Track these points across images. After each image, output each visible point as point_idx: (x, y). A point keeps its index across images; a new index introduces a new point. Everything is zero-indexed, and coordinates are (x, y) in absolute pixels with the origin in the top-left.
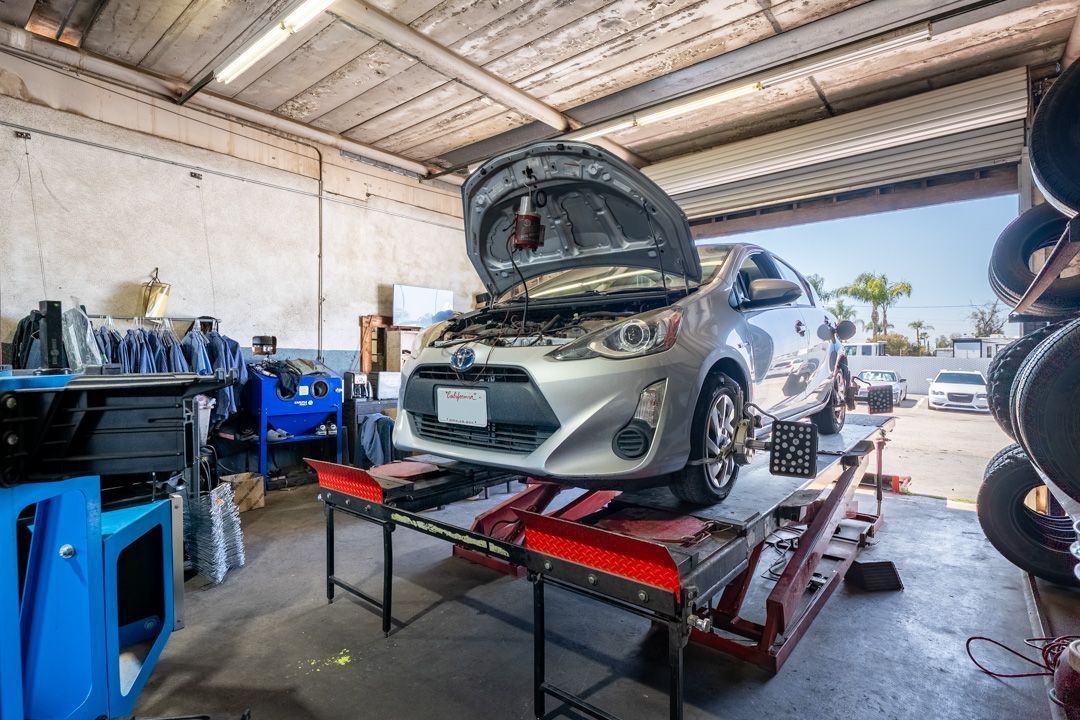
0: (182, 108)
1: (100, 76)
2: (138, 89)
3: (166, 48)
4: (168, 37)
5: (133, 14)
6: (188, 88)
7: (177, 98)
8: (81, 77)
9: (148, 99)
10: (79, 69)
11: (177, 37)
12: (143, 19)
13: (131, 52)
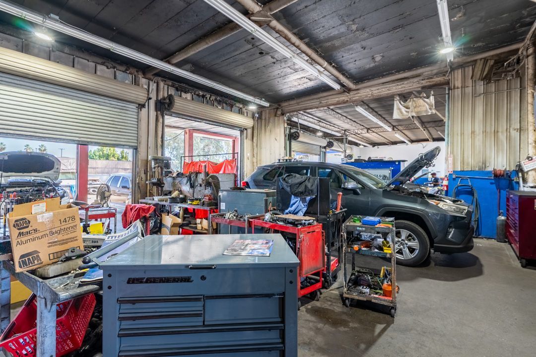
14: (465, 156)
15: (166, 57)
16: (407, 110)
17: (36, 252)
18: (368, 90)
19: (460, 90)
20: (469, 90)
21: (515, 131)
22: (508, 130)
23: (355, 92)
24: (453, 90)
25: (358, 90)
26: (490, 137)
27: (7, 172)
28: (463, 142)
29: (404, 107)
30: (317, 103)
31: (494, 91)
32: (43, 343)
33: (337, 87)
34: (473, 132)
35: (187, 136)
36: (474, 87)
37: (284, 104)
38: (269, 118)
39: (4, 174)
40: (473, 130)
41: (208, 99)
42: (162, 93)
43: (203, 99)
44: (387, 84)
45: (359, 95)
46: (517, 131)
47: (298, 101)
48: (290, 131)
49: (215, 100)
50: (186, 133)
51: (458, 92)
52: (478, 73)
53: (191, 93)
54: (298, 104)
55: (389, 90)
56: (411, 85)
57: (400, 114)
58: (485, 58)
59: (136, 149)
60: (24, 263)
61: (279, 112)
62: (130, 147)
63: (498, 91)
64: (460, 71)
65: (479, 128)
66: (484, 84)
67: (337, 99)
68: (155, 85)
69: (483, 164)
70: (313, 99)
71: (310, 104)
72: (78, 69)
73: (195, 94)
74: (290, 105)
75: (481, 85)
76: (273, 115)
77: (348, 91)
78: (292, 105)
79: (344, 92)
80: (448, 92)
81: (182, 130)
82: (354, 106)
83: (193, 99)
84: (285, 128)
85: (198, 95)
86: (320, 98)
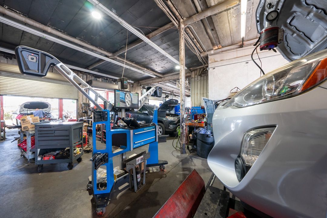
0: (243, 48)
1: (226, 51)
2: (233, 49)
3: (233, 37)
4: (232, 35)
5: (223, 35)
6: (242, 43)
7: (241, 46)
8: (223, 53)
9: (236, 50)
10: (222, 51)
11: (233, 34)
12: (225, 35)
13: (229, 42)
14: (195, 101)
15: (87, 67)
17: (27, 126)
18: (168, 77)
20: (196, 79)
22: (206, 93)
23: (164, 78)
25: (164, 77)
26: (202, 95)
27: (30, 109)
28: (194, 97)
29: (179, 84)
32: (28, 144)
33: (155, 77)
34: (197, 93)
35: (106, 94)
37: (141, 82)
38: (136, 87)
39: (29, 110)
41: (109, 80)
42: (88, 79)
43: (106, 80)
47: (145, 81)
49: (112, 80)
50: (105, 92)
51: (193, 79)
52: (198, 73)
53: (101, 78)
54: (146, 82)
55: (174, 78)
57: (178, 86)
58: (200, 68)
59: (77, 100)
60: (24, 129)
61: (139, 85)
62: (75, 99)
63: (204, 79)
64: (194, 72)
65: (199, 92)
67: (158, 80)
68: (86, 76)
70: (150, 80)
72: (54, 73)
75: (199, 77)
76: (137, 86)
77: (161, 78)
78: (143, 82)
79: (159, 78)
80: (191, 79)
81: (103, 92)
82: (166, 83)
83: (102, 81)
84: (141, 91)
85: (104, 79)
86: (152, 80)
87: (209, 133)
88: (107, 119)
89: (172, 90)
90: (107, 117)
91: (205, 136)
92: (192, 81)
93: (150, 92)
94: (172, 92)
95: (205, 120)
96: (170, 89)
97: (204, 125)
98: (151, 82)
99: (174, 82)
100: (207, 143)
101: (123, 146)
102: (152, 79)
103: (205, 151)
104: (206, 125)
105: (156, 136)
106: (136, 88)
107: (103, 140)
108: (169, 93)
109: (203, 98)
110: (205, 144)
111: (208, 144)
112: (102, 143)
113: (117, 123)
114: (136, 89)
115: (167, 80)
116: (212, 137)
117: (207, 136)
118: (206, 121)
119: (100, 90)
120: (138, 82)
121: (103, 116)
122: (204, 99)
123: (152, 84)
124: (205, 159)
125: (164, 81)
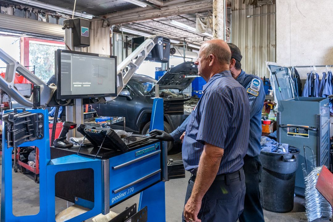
16: (205, 25)
18: (175, 7)
19: (238, 11)
20: (244, 12)
21: (273, 47)
22: (268, 46)
23: (166, 8)
24: (233, 11)
25: (167, 6)
26: (257, 52)
29: (203, 23)
30: (137, 16)
31: (260, 14)
33: (144, 5)
35: (23, 44)
36: (247, 10)
37: (109, 16)
38: (97, 29)
40: (246, 45)
41: (31, 12)
43: (25, 12)
44: (188, 3)
45: (169, 11)
46: (274, 47)
47: (121, 14)
48: (127, 40)
49: (38, 12)
50: (21, 41)
51: (237, 13)
53: (12, 7)
54: (121, 16)
55: (191, 8)
56: (206, 4)
57: (200, 29)
61: (105, 24)
63: (262, 14)
65: (250, 43)
66: (253, 8)
67: (152, 14)
69: (253, 73)
70: (132, 13)
71: (132, 17)
73: (16, 8)
74: (113, 17)
75: (251, 8)
76: (100, 25)
77: (159, 7)
78: (116, 17)
79: (155, 8)
80: (231, 12)
81: (16, 39)
82: (171, 20)
83: (14, 13)
84: (111, 38)
85: (20, 9)
86: (138, 12)
87: (284, 151)
88: (43, 133)
89: (182, 36)
90: (43, 128)
91: (276, 158)
92: (234, 17)
93: (143, 52)
94: (184, 41)
95: (272, 117)
96: (178, 35)
97: (270, 129)
98: (135, 16)
99: (190, 19)
100: (280, 176)
101: (84, 201)
102: (137, 10)
103: (275, 195)
104: (275, 129)
105: (162, 167)
106: (97, 32)
107: (18, 165)
108: (178, 42)
109: (267, 63)
110: (276, 178)
111: (283, 179)
112: (16, 172)
113: (63, 138)
114: (99, 34)
115: (174, 13)
116: (292, 160)
117: (282, 158)
118: (275, 119)
119: (8, 35)
120: (102, 17)
121: (31, 127)
122: (269, 66)
123: (137, 22)
124: (276, 213)
125: (165, 16)
